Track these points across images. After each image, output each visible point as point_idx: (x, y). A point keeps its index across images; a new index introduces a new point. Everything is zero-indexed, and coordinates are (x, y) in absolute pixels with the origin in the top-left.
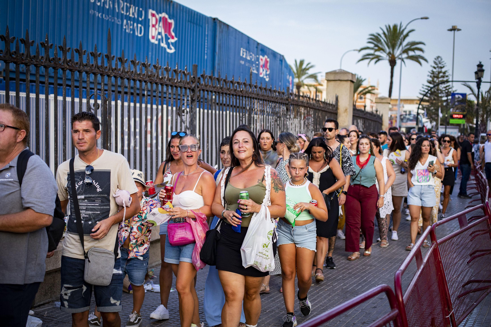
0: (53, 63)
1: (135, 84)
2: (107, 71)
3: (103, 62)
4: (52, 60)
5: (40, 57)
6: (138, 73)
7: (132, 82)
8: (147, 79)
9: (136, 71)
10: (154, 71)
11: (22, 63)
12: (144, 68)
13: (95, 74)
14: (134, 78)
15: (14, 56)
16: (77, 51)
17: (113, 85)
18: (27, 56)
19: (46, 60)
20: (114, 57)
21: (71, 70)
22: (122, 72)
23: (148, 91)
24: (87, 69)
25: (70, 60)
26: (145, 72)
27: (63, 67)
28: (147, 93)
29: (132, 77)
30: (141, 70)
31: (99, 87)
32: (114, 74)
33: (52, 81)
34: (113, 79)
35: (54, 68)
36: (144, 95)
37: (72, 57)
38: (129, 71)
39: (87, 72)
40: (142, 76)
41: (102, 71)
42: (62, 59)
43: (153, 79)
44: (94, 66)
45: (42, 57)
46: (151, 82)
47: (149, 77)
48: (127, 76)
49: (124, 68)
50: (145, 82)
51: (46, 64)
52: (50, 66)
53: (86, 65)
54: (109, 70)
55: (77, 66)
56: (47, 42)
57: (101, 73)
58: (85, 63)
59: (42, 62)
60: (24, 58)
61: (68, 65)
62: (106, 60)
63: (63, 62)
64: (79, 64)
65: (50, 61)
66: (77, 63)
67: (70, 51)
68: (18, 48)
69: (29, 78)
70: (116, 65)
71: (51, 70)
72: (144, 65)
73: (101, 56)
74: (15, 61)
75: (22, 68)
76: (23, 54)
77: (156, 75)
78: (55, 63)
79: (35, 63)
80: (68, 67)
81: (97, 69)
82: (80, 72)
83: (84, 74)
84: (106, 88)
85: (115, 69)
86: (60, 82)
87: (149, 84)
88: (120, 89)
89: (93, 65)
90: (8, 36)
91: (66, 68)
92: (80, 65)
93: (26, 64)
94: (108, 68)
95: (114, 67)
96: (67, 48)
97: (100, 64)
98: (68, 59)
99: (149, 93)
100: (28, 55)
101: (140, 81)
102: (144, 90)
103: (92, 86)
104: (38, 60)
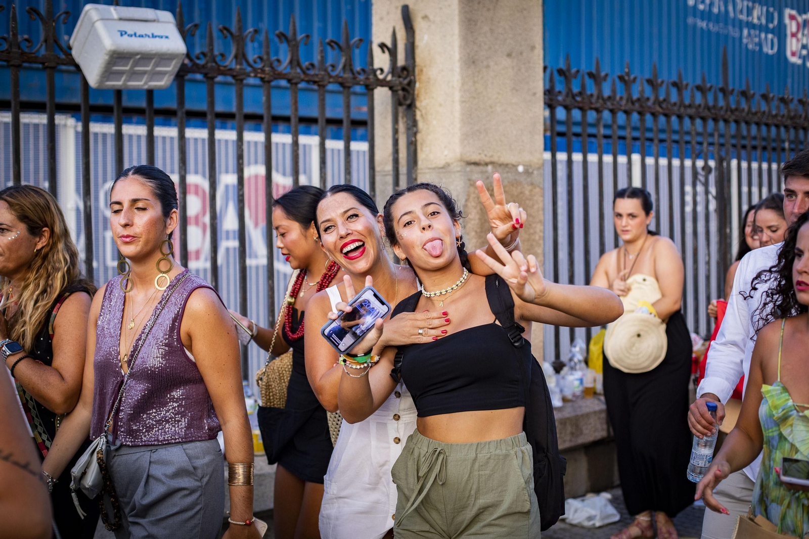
0: (637, 105)
1: (769, 131)
2: (722, 113)
3: (716, 99)
4: (636, 101)
5: (618, 98)
6: (774, 112)
7: (764, 128)
8: (789, 122)
9: (770, 111)
10: (800, 108)
11: (591, 109)
12: (782, 106)
13: (704, 119)
14: (767, 122)
15: (578, 99)
16: (675, 84)
17: (733, 137)
18: (598, 98)
19: (627, 101)
20: (733, 90)
21: (666, 115)
22: (748, 113)
23: (791, 142)
24: (691, 111)
25: (665, 100)
26: (783, 111)
27: (653, 111)
28: (789, 145)
29: (764, 120)
30: (778, 108)
31: (710, 140)
32: (733, 117)
33: (636, 134)
34: (733, 126)
35: (640, 113)
36: (783, 149)
37: (668, 94)
38: (760, 112)
39: (692, 118)
40: (779, 118)
41: (716, 114)
42: (652, 99)
43: (798, 121)
44: (703, 106)
45: (621, 98)
46: (795, 128)
47: (792, 118)
48: (756, 119)
49: (750, 108)
50: (786, 127)
51: (627, 108)
52: (633, 111)
53: (690, 106)
54: (726, 111)
55: (675, 108)
56: (628, 74)
57: (714, 116)
58: (687, 102)
59: (621, 106)
60: (594, 100)
61: (661, 107)
62: (720, 95)
63: (654, 103)
64: (678, 104)
65: (633, 103)
66: (675, 104)
67: (664, 86)
68: (583, 86)
69: (602, 131)
70: (738, 103)
71: (635, 116)
72: (783, 100)
73: (713, 90)
74: (581, 105)
75: (592, 116)
76: (592, 95)
77: (803, 116)
78: (641, 106)
79: (611, 107)
80: (660, 110)
81: (706, 111)
82: (680, 117)
83: (687, 121)
84: (722, 141)
85: (736, 109)
86: (649, 135)
87: (792, 131)
88: (744, 142)
89: (700, 106)
90: (569, 69)
91: (659, 112)
92: (680, 106)
93: (598, 111)
94: (724, 108)
95: (733, 106)
96: (659, 81)
97: (711, 103)
98: (661, 98)
99: (793, 146)
100: (600, 96)
101: (777, 126)
102: (783, 141)
103: (699, 139)
104: (615, 103)
